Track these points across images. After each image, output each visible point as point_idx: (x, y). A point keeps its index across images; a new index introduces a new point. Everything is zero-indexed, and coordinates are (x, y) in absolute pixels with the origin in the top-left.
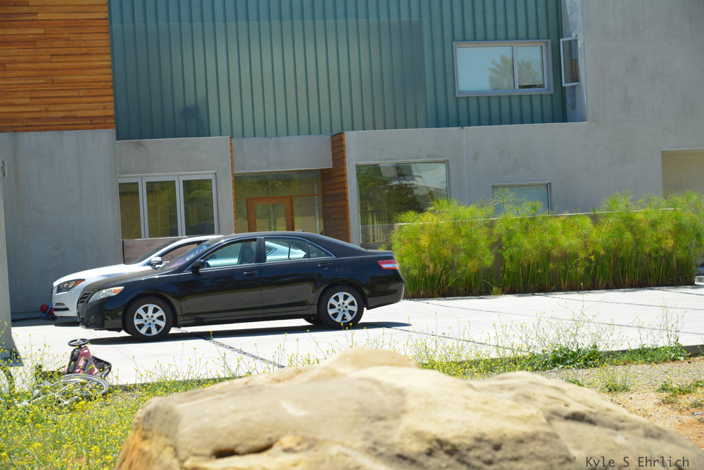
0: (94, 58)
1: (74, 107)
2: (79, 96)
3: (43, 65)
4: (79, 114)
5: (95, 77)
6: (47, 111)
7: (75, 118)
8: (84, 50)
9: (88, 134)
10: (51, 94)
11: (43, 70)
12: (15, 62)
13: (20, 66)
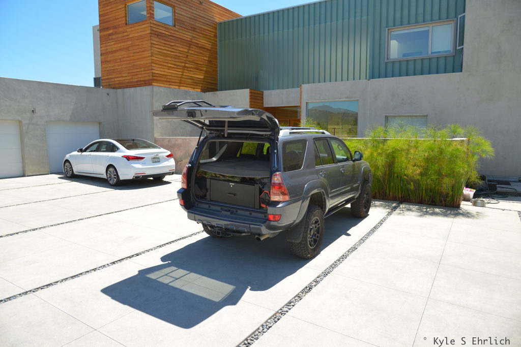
0: (146, 53)
1: (140, 76)
2: (141, 71)
3: (131, 58)
4: (142, 79)
6: (132, 79)
7: (140, 81)
8: (143, 49)
9: (144, 88)
10: (133, 71)
11: (131, 60)
12: (124, 58)
13: (125, 59)
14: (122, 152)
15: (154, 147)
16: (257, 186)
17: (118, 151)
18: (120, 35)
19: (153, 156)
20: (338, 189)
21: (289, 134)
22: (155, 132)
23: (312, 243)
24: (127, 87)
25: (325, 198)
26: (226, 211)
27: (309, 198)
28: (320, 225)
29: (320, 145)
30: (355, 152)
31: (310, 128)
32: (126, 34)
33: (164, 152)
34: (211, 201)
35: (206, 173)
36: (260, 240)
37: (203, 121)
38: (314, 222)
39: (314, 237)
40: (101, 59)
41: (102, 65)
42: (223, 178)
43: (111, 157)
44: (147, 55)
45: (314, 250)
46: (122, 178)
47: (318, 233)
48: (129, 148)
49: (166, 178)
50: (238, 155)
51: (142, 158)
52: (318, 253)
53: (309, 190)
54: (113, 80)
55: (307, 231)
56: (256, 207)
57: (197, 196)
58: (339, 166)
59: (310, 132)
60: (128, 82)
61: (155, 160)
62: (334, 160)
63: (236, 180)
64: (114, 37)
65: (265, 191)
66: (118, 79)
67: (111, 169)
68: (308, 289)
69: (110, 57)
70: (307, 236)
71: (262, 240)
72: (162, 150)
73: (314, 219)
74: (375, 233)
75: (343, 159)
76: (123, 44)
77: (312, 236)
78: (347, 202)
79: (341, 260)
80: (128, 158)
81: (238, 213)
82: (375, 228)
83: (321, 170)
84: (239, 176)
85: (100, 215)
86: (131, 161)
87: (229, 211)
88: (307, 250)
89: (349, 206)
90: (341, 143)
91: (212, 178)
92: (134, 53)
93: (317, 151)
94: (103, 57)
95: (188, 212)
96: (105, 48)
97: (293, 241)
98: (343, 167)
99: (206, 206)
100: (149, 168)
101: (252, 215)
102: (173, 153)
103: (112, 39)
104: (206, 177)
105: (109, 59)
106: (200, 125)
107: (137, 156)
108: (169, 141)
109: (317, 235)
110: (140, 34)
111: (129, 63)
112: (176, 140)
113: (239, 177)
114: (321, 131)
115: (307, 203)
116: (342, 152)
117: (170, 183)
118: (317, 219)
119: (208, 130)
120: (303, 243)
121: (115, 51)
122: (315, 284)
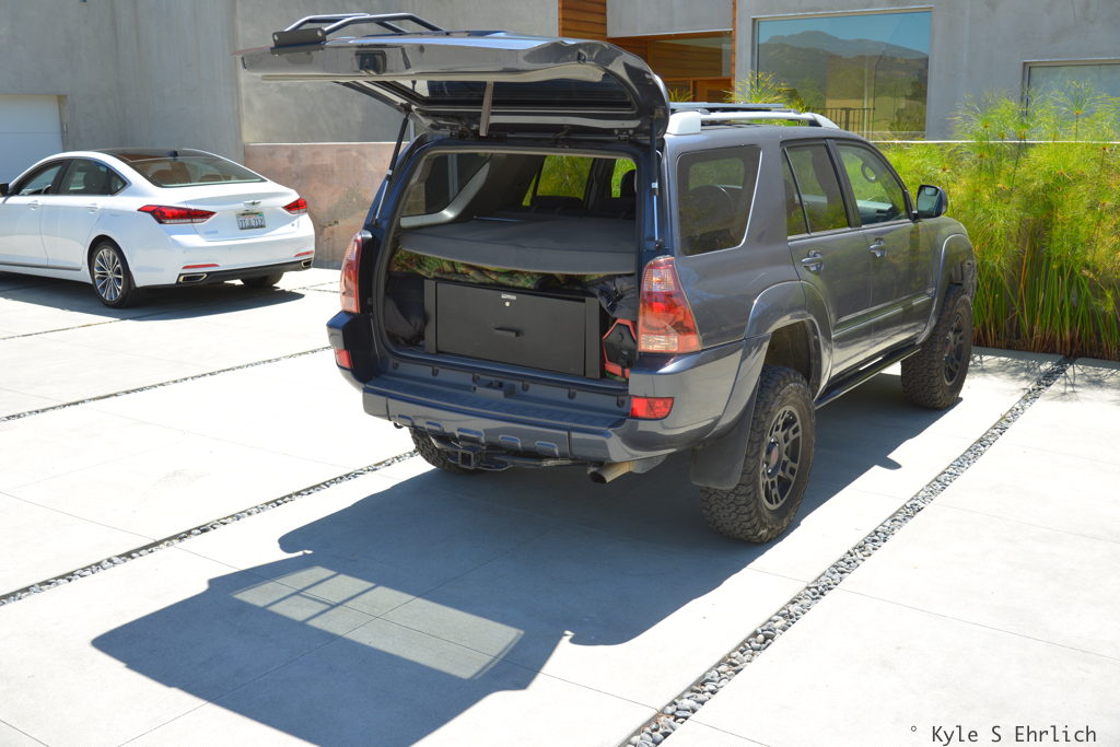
14: (138, 193)
15: (243, 177)
16: (593, 305)
17: (127, 190)
19: (241, 207)
20: (860, 313)
21: (698, 127)
22: (245, 127)
23: (775, 491)
25: (817, 343)
26: (490, 385)
27: (766, 345)
28: (800, 434)
29: (804, 163)
30: (922, 188)
31: (767, 105)
33: (275, 194)
34: (439, 352)
35: (421, 261)
36: (602, 480)
37: (407, 83)
38: (781, 422)
39: (780, 473)
42: (479, 278)
43: (103, 210)
45: (781, 513)
46: (141, 280)
47: (794, 459)
48: (160, 180)
49: (287, 282)
50: (526, 202)
51: (206, 215)
52: (793, 525)
53: (767, 316)
55: (759, 452)
56: (587, 376)
57: (394, 338)
58: (865, 235)
59: (769, 121)
61: (247, 220)
62: (849, 215)
63: (522, 283)
65: (618, 321)
67: (105, 253)
68: (762, 638)
70: (757, 467)
71: (608, 480)
72: (270, 186)
73: (780, 413)
74: (981, 460)
75: (879, 211)
77: (775, 469)
78: (890, 356)
79: (870, 546)
80: (160, 214)
81: (529, 393)
82: (983, 442)
83: (805, 250)
84: (532, 271)
85: (77, 403)
86: (170, 226)
87: (500, 386)
88: (758, 513)
89: (895, 369)
90: (874, 155)
91: (442, 279)
93: (793, 185)
95: (365, 391)
97: (713, 486)
98: (878, 238)
99: (426, 371)
100: (230, 248)
101: (575, 401)
102: (307, 199)
104: (423, 273)
106: (399, 100)
107: (193, 207)
108: (292, 158)
109: (791, 464)
112: (316, 154)
113: (529, 274)
114: (808, 116)
115: (758, 359)
116: (878, 188)
117: (300, 296)
118: (791, 413)
119: (426, 114)
120: (743, 490)
122: (782, 622)
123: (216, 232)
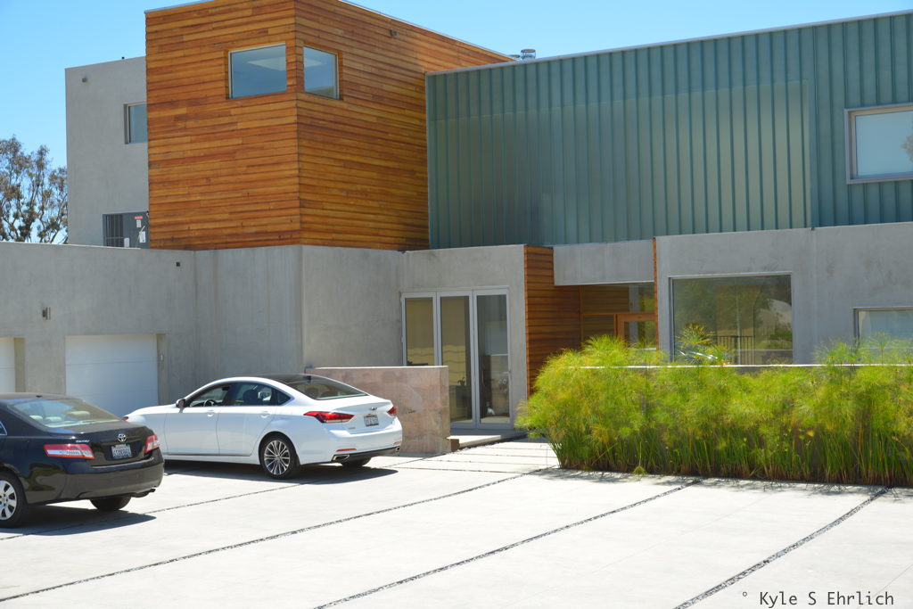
0: (282, 167)
1: (265, 221)
2: (270, 210)
3: (240, 177)
4: (270, 228)
5: (284, 188)
6: (243, 227)
7: (266, 232)
8: (275, 159)
9: (276, 250)
10: (246, 208)
11: (240, 182)
12: (218, 176)
13: (222, 179)
17: (291, 401)
18: (210, 122)
19: (367, 412)
22: (305, 356)
24: (227, 245)
32: (226, 120)
40: (150, 176)
41: (150, 190)
44: (287, 173)
51: (350, 417)
54: (186, 227)
60: (230, 235)
61: (370, 420)
64: (190, 124)
66: (199, 226)
67: (276, 443)
69: (176, 172)
76: (218, 143)
92: (248, 167)
94: (156, 171)
96: (164, 150)
102: (397, 406)
103: (185, 129)
105: (174, 176)
107: (340, 412)
110: (266, 123)
111: (236, 190)
112: (368, 375)
117: (396, 472)
121: (194, 159)
123: (354, 428)
